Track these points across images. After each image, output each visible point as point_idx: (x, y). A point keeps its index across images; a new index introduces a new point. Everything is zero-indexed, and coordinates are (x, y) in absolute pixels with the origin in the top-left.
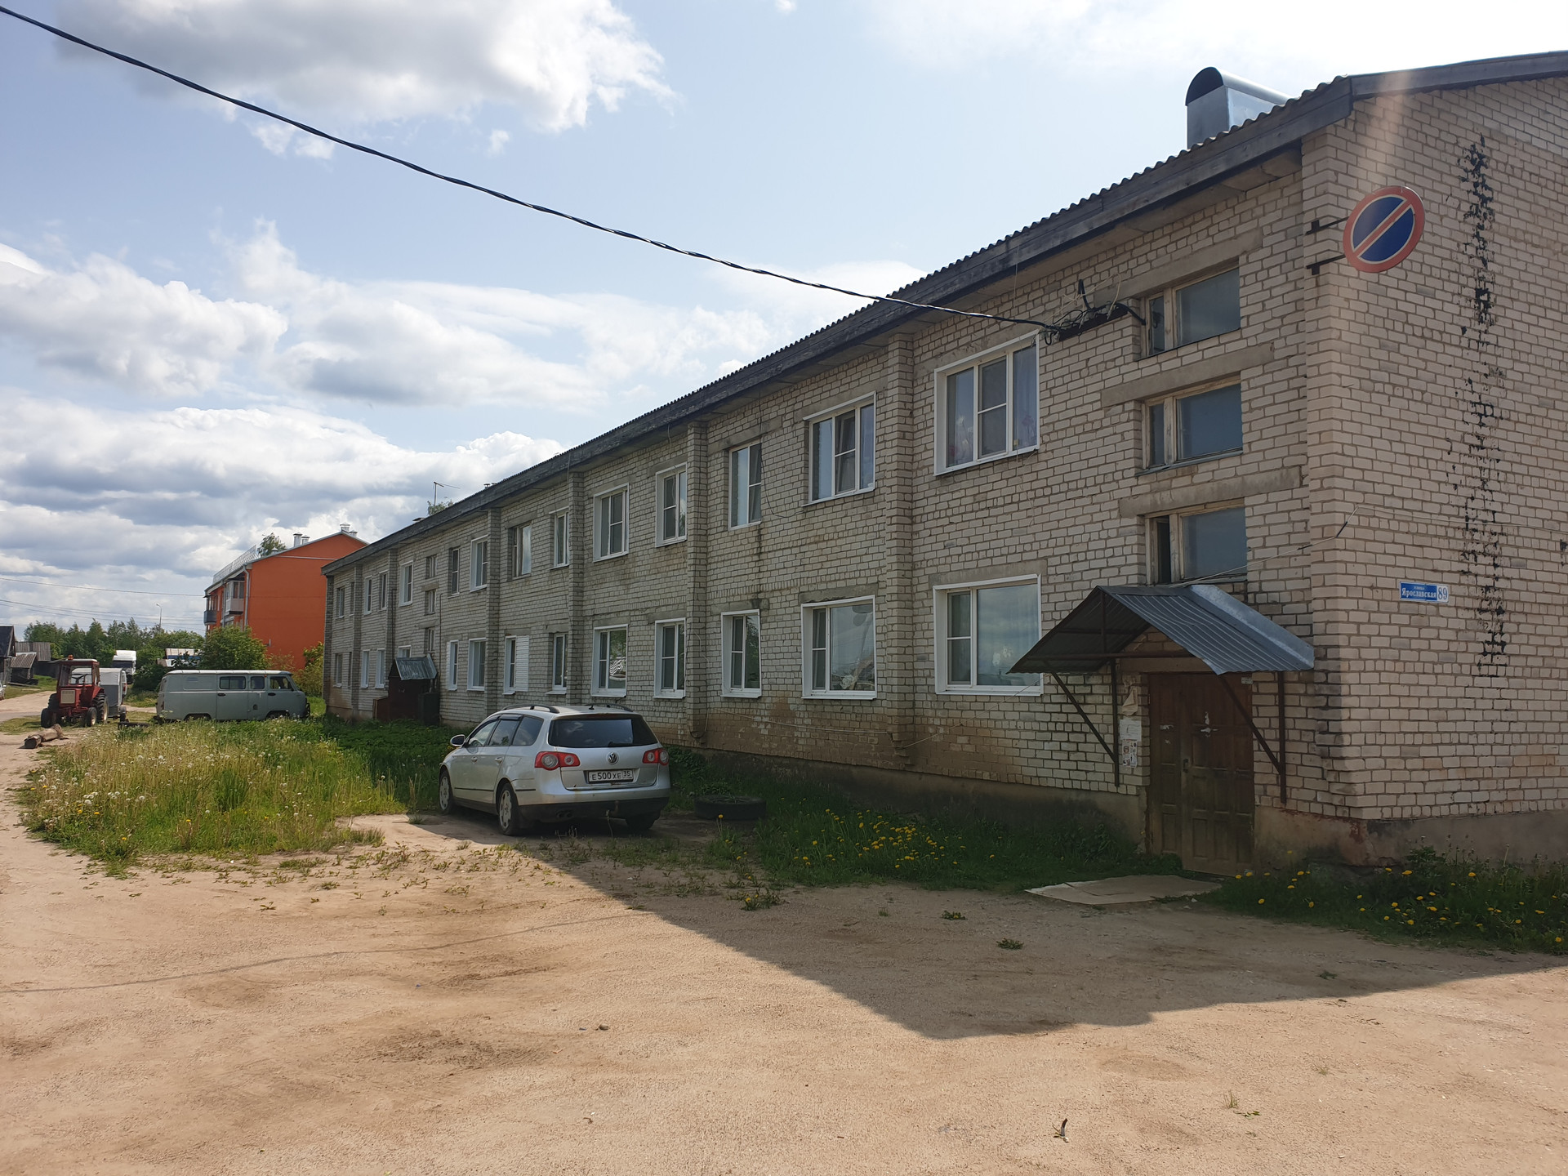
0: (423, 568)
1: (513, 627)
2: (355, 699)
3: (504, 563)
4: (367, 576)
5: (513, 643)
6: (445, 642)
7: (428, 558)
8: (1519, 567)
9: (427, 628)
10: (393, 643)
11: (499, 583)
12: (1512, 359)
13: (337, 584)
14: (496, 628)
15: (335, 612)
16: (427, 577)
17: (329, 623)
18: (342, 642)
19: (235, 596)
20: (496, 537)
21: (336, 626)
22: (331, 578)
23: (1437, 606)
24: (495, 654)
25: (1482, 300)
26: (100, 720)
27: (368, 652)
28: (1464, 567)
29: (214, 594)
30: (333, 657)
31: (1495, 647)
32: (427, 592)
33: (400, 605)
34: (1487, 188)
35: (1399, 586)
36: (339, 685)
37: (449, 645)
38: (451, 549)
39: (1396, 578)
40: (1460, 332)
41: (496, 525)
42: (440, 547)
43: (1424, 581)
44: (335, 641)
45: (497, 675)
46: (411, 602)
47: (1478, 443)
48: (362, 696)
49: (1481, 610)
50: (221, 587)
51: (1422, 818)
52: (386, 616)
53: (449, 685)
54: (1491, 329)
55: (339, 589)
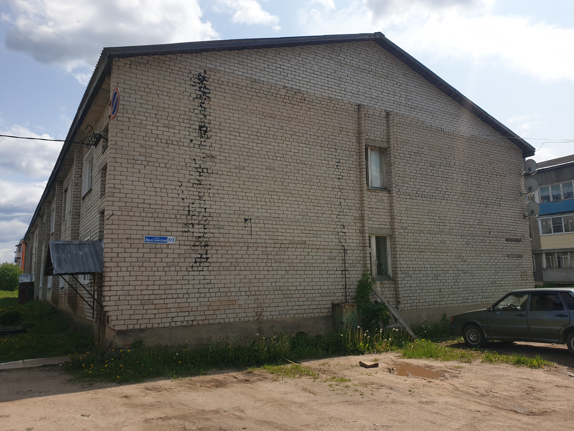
8: (219, 228)
12: (219, 151)
23: (168, 245)
25: (203, 130)
28: (186, 229)
31: (203, 259)
34: (206, 89)
35: (145, 238)
39: (143, 235)
40: (189, 141)
43: (160, 235)
47: (199, 182)
49: (194, 246)
51: (153, 328)
54: (207, 140)
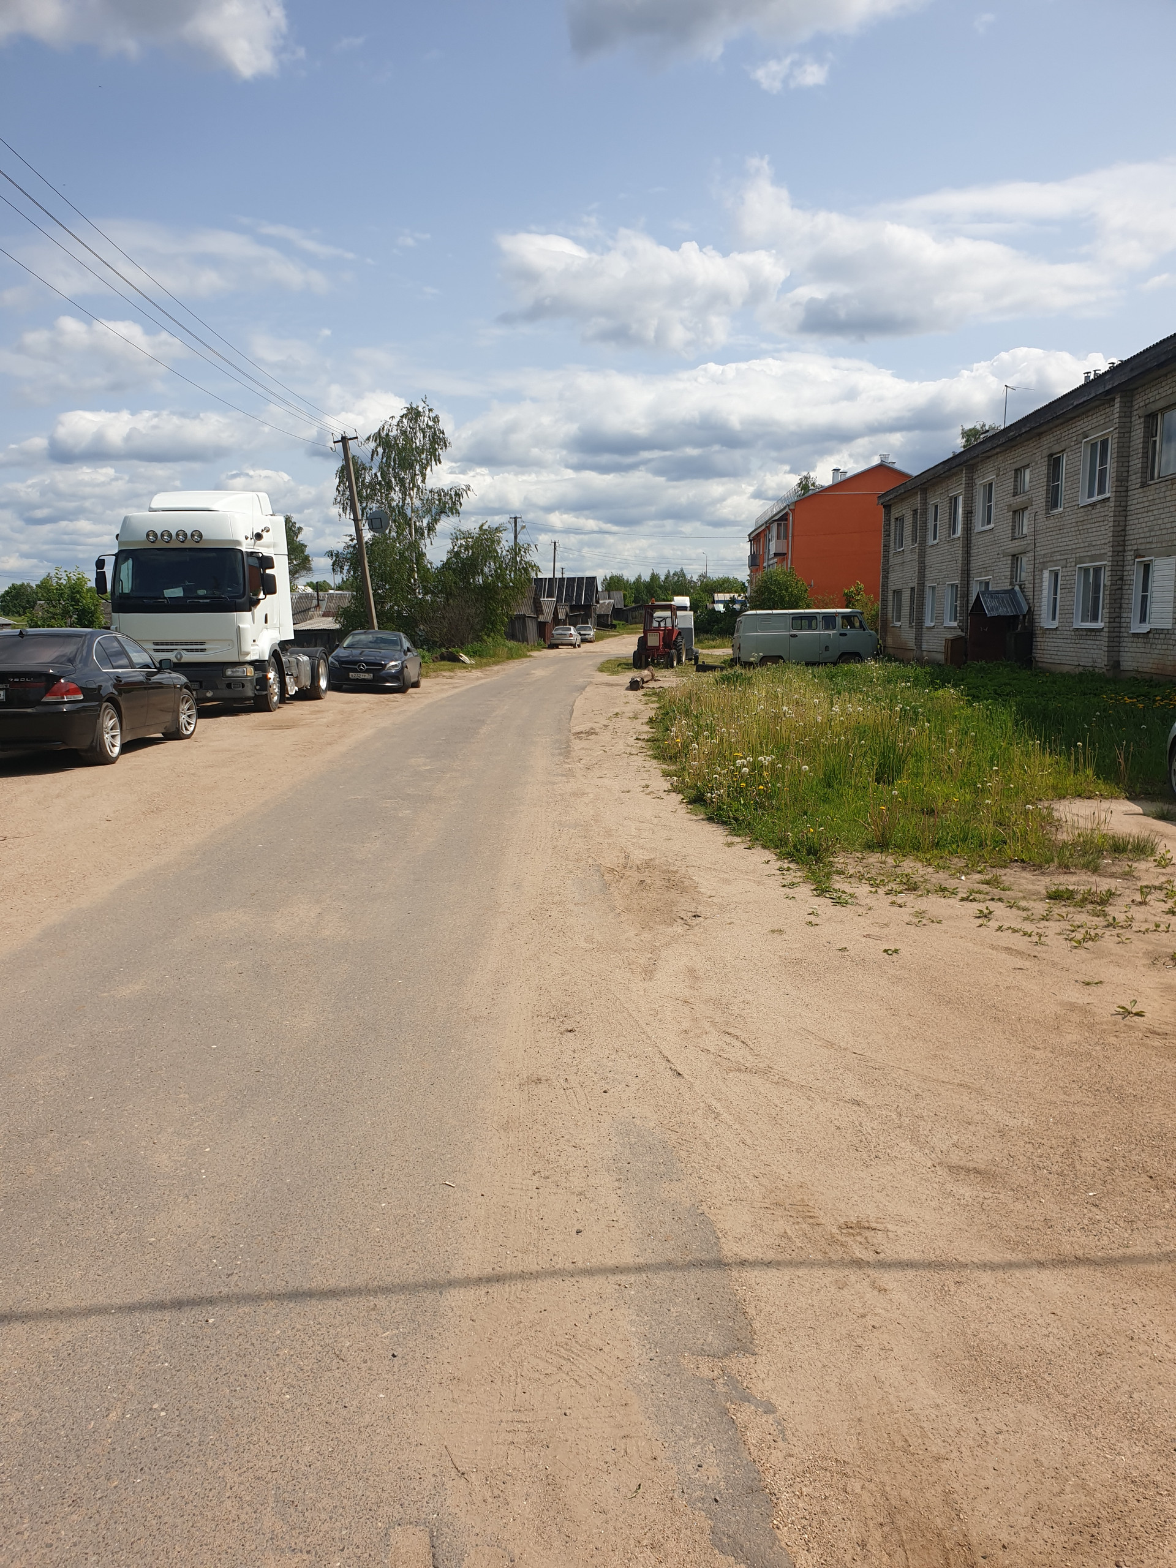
0: (1009, 484)
1: (1148, 546)
2: (919, 640)
3: (1136, 463)
4: (932, 501)
5: (1147, 567)
6: (1042, 571)
7: (1016, 470)
9: (1014, 556)
10: (968, 574)
11: (1127, 491)
13: (895, 513)
14: (1120, 548)
15: (892, 544)
16: (1015, 494)
17: (886, 557)
18: (902, 577)
19: (778, 538)
20: (1125, 431)
21: (894, 561)
22: (888, 507)
24: (1119, 582)
26: (679, 661)
27: (934, 588)
29: (757, 538)
30: (890, 594)
32: (1015, 512)
33: (976, 531)
36: (898, 624)
37: (1046, 574)
38: (1051, 455)
41: (1127, 413)
42: (1036, 454)
44: (892, 576)
45: (1120, 608)
46: (992, 526)
48: (926, 636)
50: (764, 530)
52: (959, 544)
53: (1045, 621)
55: (897, 519)
